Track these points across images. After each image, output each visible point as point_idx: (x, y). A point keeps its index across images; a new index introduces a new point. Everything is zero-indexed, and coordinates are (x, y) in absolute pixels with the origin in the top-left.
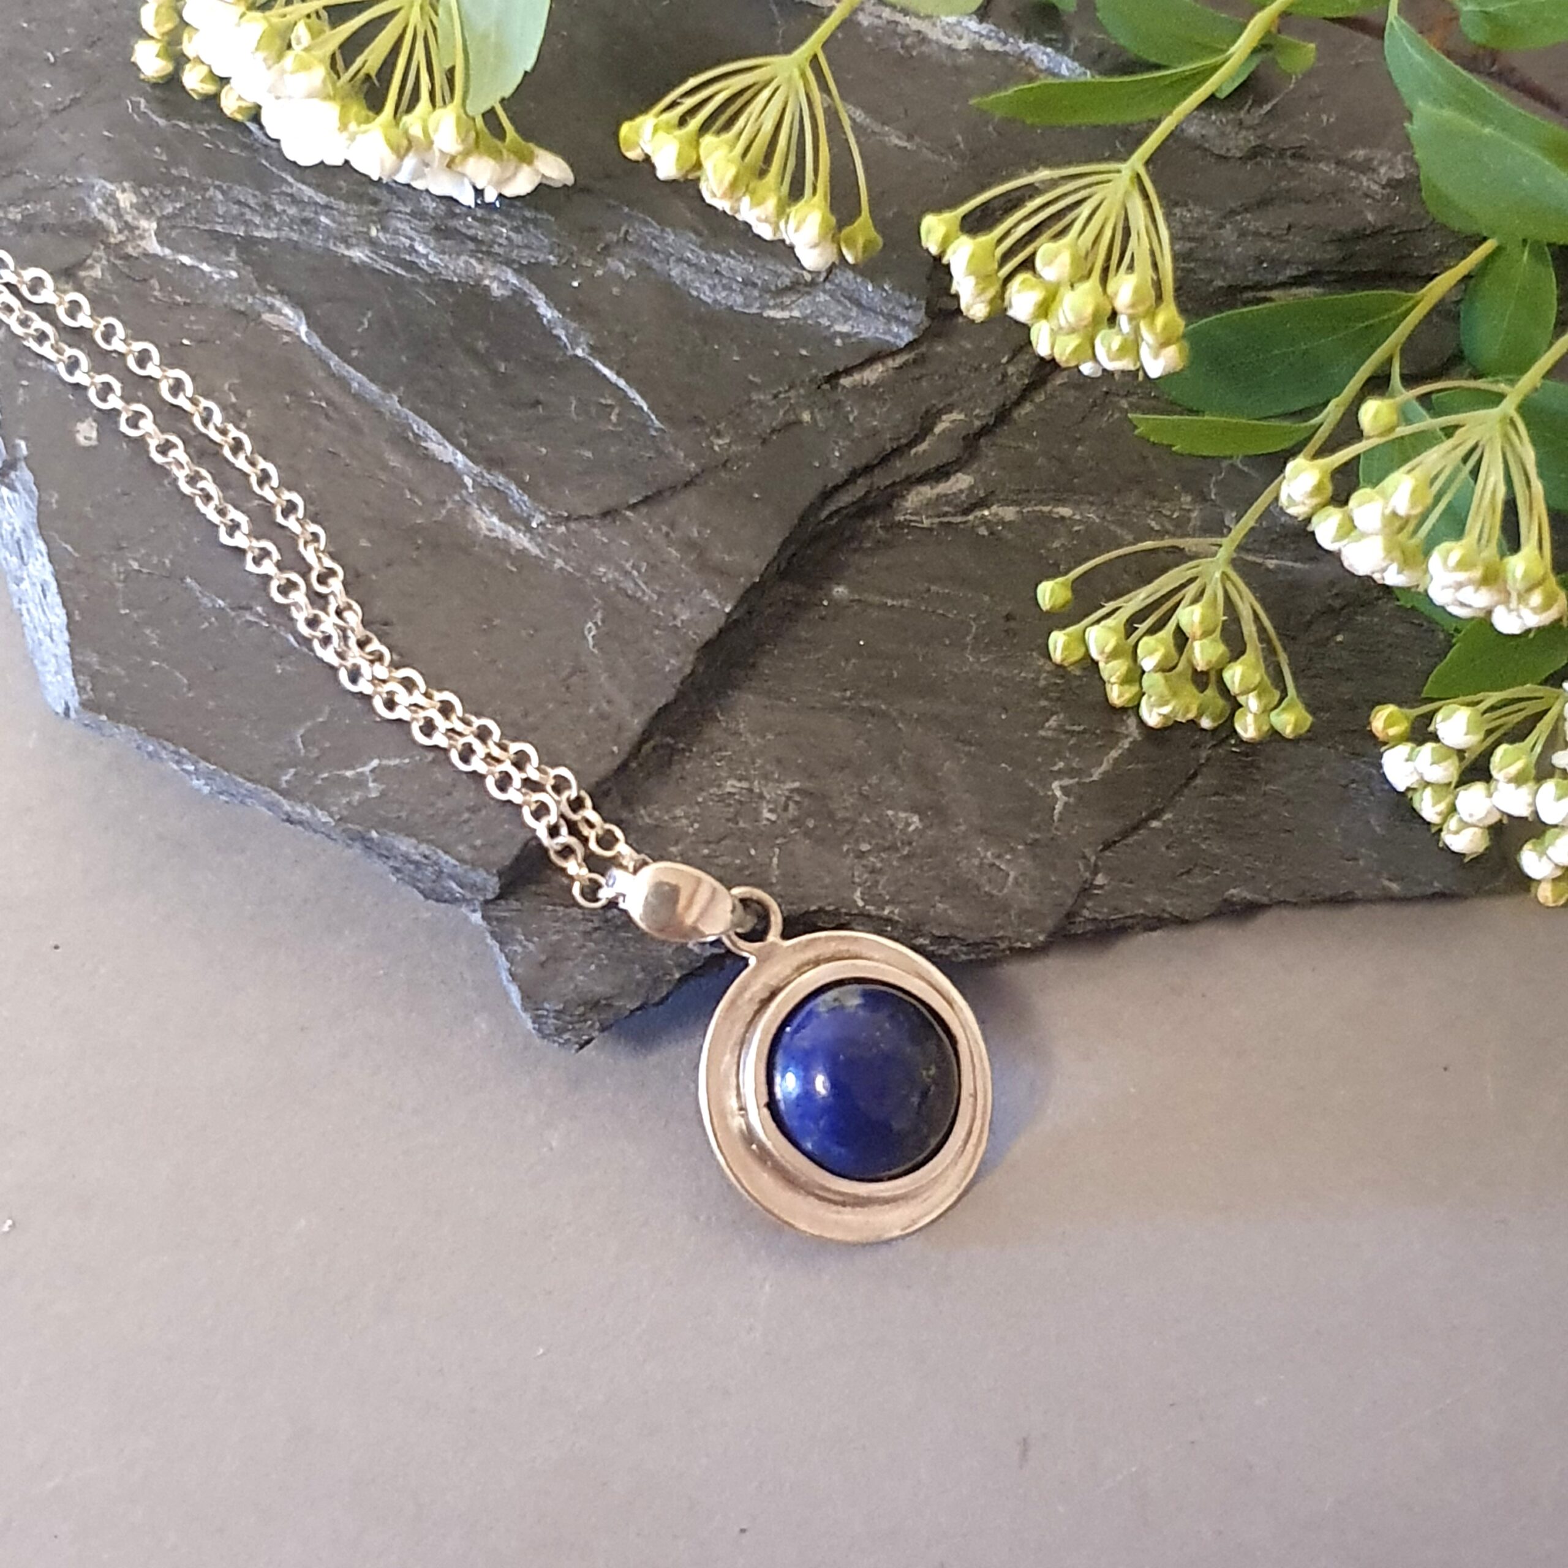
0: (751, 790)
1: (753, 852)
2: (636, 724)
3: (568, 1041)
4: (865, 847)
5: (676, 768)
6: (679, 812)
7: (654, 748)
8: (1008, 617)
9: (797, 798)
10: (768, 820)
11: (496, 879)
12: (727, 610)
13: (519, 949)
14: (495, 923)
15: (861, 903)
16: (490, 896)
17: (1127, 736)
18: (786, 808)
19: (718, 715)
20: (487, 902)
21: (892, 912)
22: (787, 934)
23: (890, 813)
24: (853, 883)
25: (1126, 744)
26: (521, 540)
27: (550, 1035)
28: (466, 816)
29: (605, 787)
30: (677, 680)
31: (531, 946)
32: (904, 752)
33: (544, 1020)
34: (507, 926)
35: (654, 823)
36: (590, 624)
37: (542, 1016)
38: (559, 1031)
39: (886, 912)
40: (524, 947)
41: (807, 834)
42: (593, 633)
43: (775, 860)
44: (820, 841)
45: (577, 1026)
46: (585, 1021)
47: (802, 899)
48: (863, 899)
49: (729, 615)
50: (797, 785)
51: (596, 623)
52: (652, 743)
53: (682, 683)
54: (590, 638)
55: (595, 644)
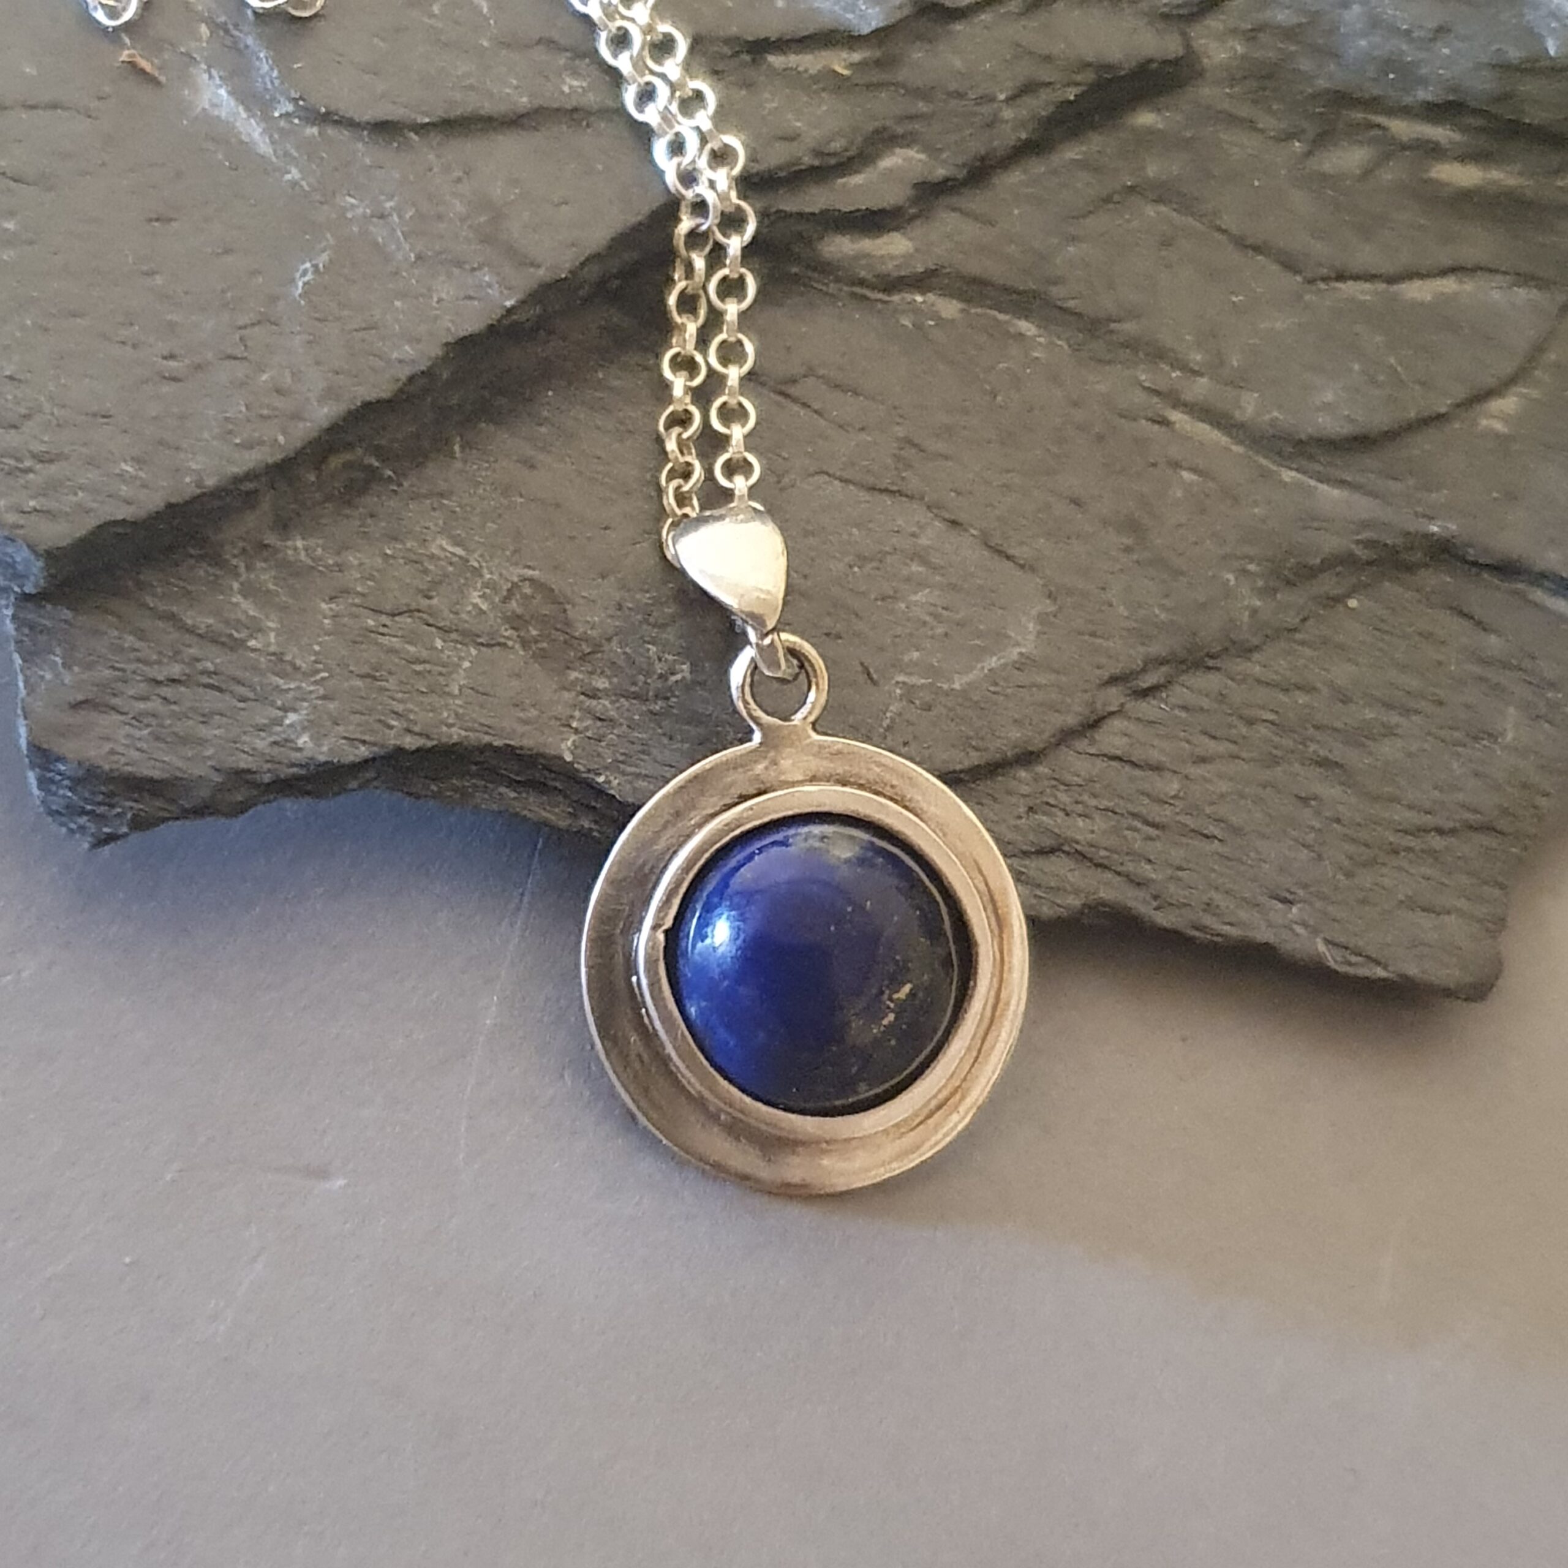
0: (465, 561)
1: (439, 644)
2: (323, 414)
3: (82, 828)
4: (601, 683)
5: (370, 500)
6: (352, 559)
7: (348, 466)
9: (528, 591)
10: (475, 606)
11: (40, 564)
12: (509, 304)
13: (48, 676)
14: (26, 631)
15: (568, 757)
16: (29, 589)
17: (1018, 644)
18: (507, 599)
19: (457, 448)
20: (26, 597)
21: (608, 782)
23: (655, 649)
24: (570, 726)
25: (1013, 654)
26: (253, 131)
27: (58, 812)
28: (28, 463)
29: (249, 486)
30: (404, 373)
31: (68, 679)
33: (54, 788)
34: (43, 638)
35: (310, 562)
36: (308, 265)
37: (52, 781)
38: (72, 811)
39: (601, 779)
40: (57, 675)
41: (526, 643)
42: (306, 279)
43: (467, 664)
44: (542, 656)
45: (102, 809)
46: (113, 806)
47: (488, 729)
48: (572, 753)
49: (510, 311)
50: (531, 573)
51: (315, 266)
52: (348, 456)
53: (411, 379)
54: (300, 284)
55: (304, 295)
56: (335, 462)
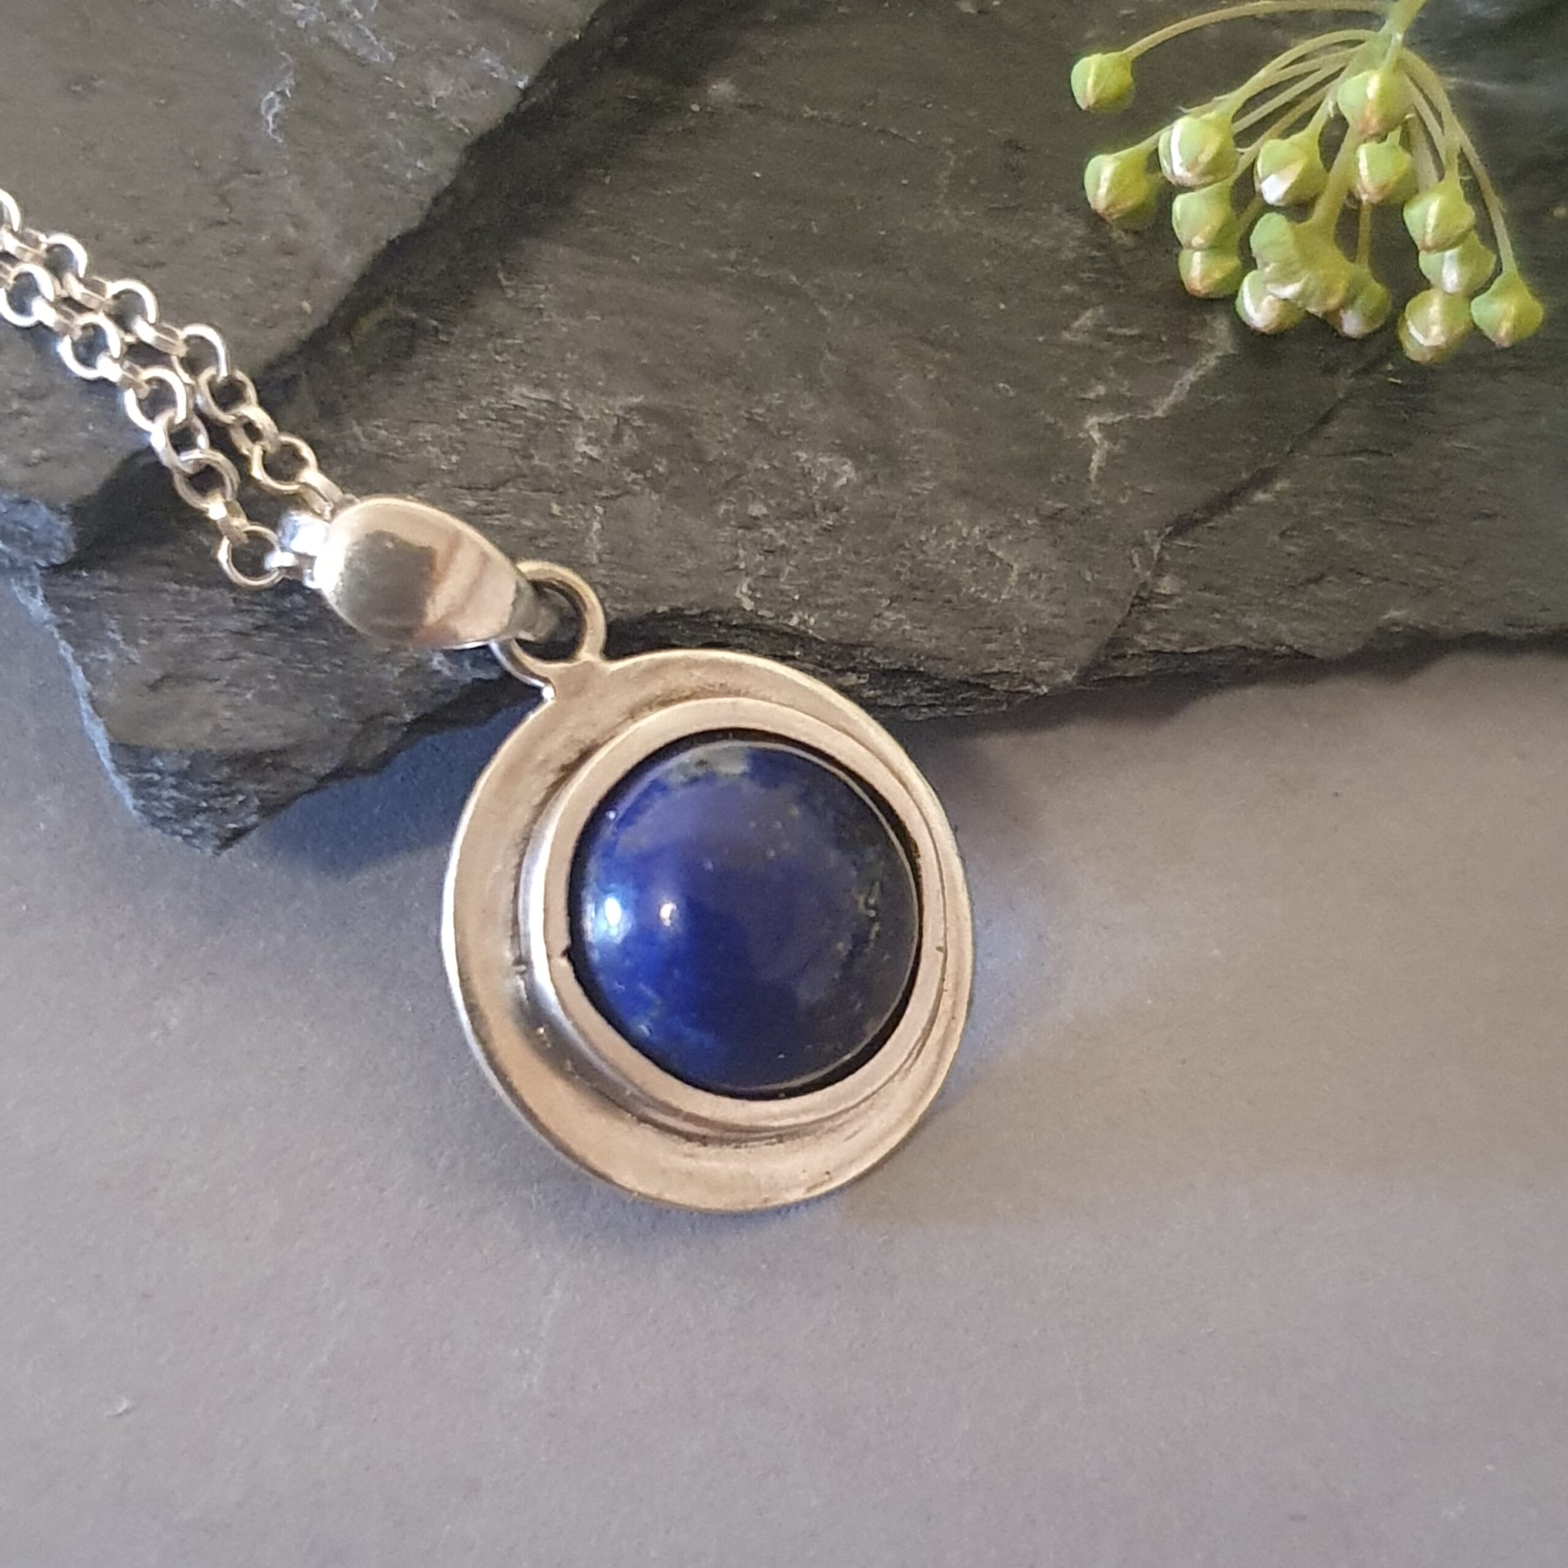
0: (554, 405)
1: (556, 509)
2: (348, 265)
3: (200, 831)
4: (757, 509)
5: (421, 359)
6: (424, 432)
7: (383, 324)
8: (1013, 146)
9: (639, 422)
10: (584, 454)
11: (66, 524)
12: (521, 85)
13: (110, 657)
14: (68, 610)
15: (748, 605)
16: (58, 558)
17: (1212, 347)
18: (617, 438)
19: (501, 275)
20: (55, 569)
21: (803, 622)
22: (614, 649)
23: (803, 455)
24: (736, 568)
25: (1211, 361)
27: (166, 819)
28: (15, 405)
29: (287, 371)
30: (426, 196)
31: (135, 655)
32: (829, 356)
33: (153, 790)
34: (90, 616)
35: (375, 449)
36: (271, 95)
37: (151, 783)
38: (185, 812)
39: (794, 622)
40: (120, 654)
41: (656, 484)
42: (275, 110)
43: (596, 526)
44: (677, 495)
45: (217, 803)
46: (233, 794)
47: (643, 593)
48: (752, 598)
49: (525, 93)
50: (636, 400)
51: (282, 94)
52: (379, 314)
53: (436, 201)
54: (270, 118)
55: (279, 129)
56: (367, 325)
